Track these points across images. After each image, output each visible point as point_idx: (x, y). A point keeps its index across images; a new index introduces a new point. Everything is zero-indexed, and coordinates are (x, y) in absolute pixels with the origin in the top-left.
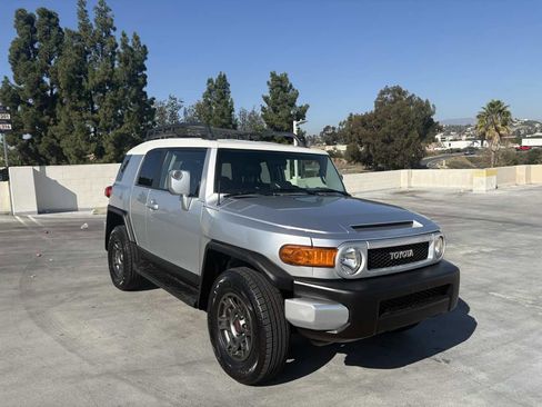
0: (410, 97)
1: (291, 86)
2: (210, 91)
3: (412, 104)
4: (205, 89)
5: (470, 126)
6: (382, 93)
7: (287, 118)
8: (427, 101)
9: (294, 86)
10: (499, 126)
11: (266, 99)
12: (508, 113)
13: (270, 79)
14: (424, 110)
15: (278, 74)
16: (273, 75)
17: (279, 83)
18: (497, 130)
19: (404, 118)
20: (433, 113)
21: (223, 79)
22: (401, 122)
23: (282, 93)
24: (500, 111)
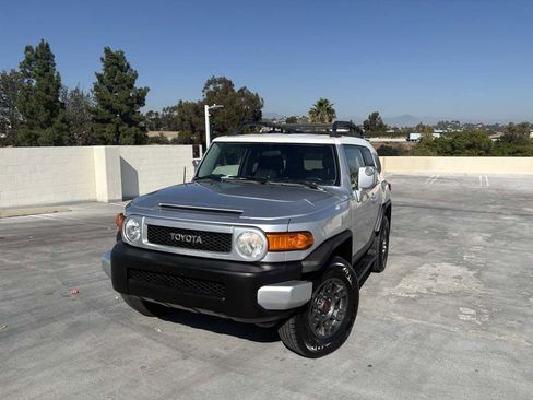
0: (242, 90)
1: (128, 66)
2: (29, 61)
3: (243, 96)
4: (22, 58)
6: (209, 83)
7: (126, 100)
8: (257, 94)
9: (132, 67)
11: (99, 76)
12: (333, 112)
13: (104, 55)
14: (255, 102)
15: (113, 51)
16: (107, 51)
17: (114, 61)
19: (237, 109)
20: (262, 106)
21: (45, 48)
22: (233, 112)
23: (119, 72)
24: (327, 109)
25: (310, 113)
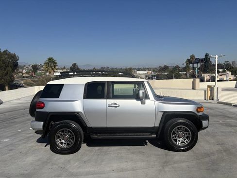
0: (5, 52)
3: (6, 54)
5: (25, 66)
8: (14, 54)
10: (53, 67)
12: (56, 63)
14: (14, 58)
18: (53, 69)
19: (3, 61)
20: (18, 60)
24: (53, 62)
25: (45, 63)
